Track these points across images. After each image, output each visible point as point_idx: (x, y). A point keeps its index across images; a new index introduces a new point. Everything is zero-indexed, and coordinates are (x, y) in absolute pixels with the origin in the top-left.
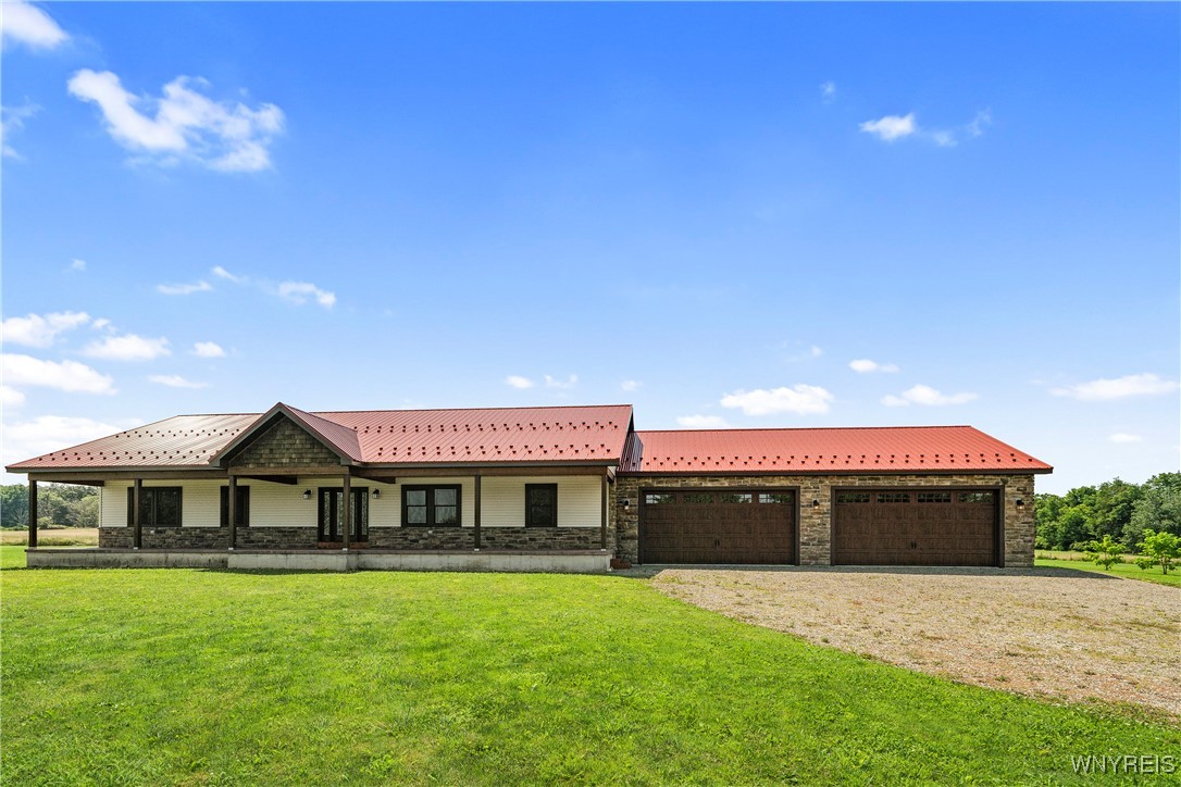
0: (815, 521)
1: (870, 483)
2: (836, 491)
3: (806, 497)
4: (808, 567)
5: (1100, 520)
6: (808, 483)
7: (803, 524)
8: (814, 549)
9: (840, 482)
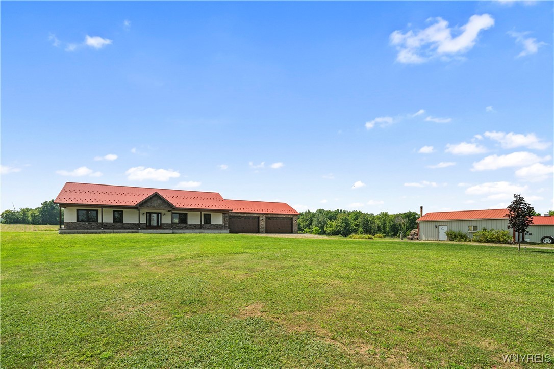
0: (262, 224)
1: (272, 216)
2: (266, 217)
3: (261, 218)
4: (261, 233)
5: (304, 224)
6: (261, 215)
7: (260, 224)
8: (262, 230)
9: (267, 215)
